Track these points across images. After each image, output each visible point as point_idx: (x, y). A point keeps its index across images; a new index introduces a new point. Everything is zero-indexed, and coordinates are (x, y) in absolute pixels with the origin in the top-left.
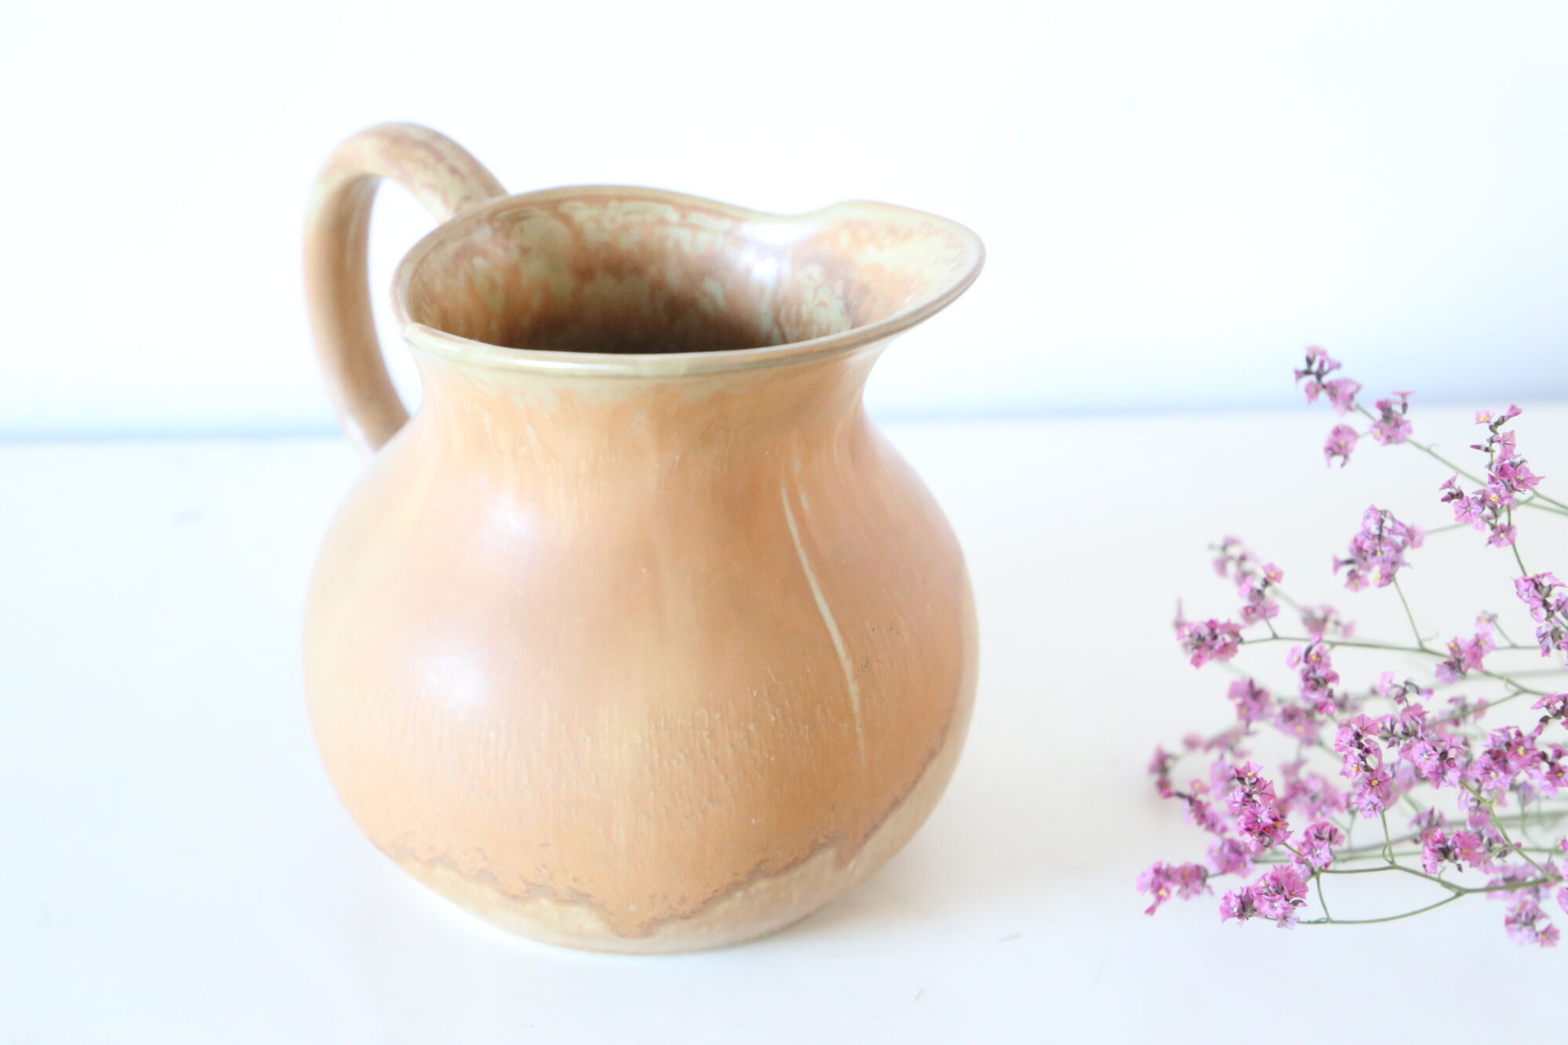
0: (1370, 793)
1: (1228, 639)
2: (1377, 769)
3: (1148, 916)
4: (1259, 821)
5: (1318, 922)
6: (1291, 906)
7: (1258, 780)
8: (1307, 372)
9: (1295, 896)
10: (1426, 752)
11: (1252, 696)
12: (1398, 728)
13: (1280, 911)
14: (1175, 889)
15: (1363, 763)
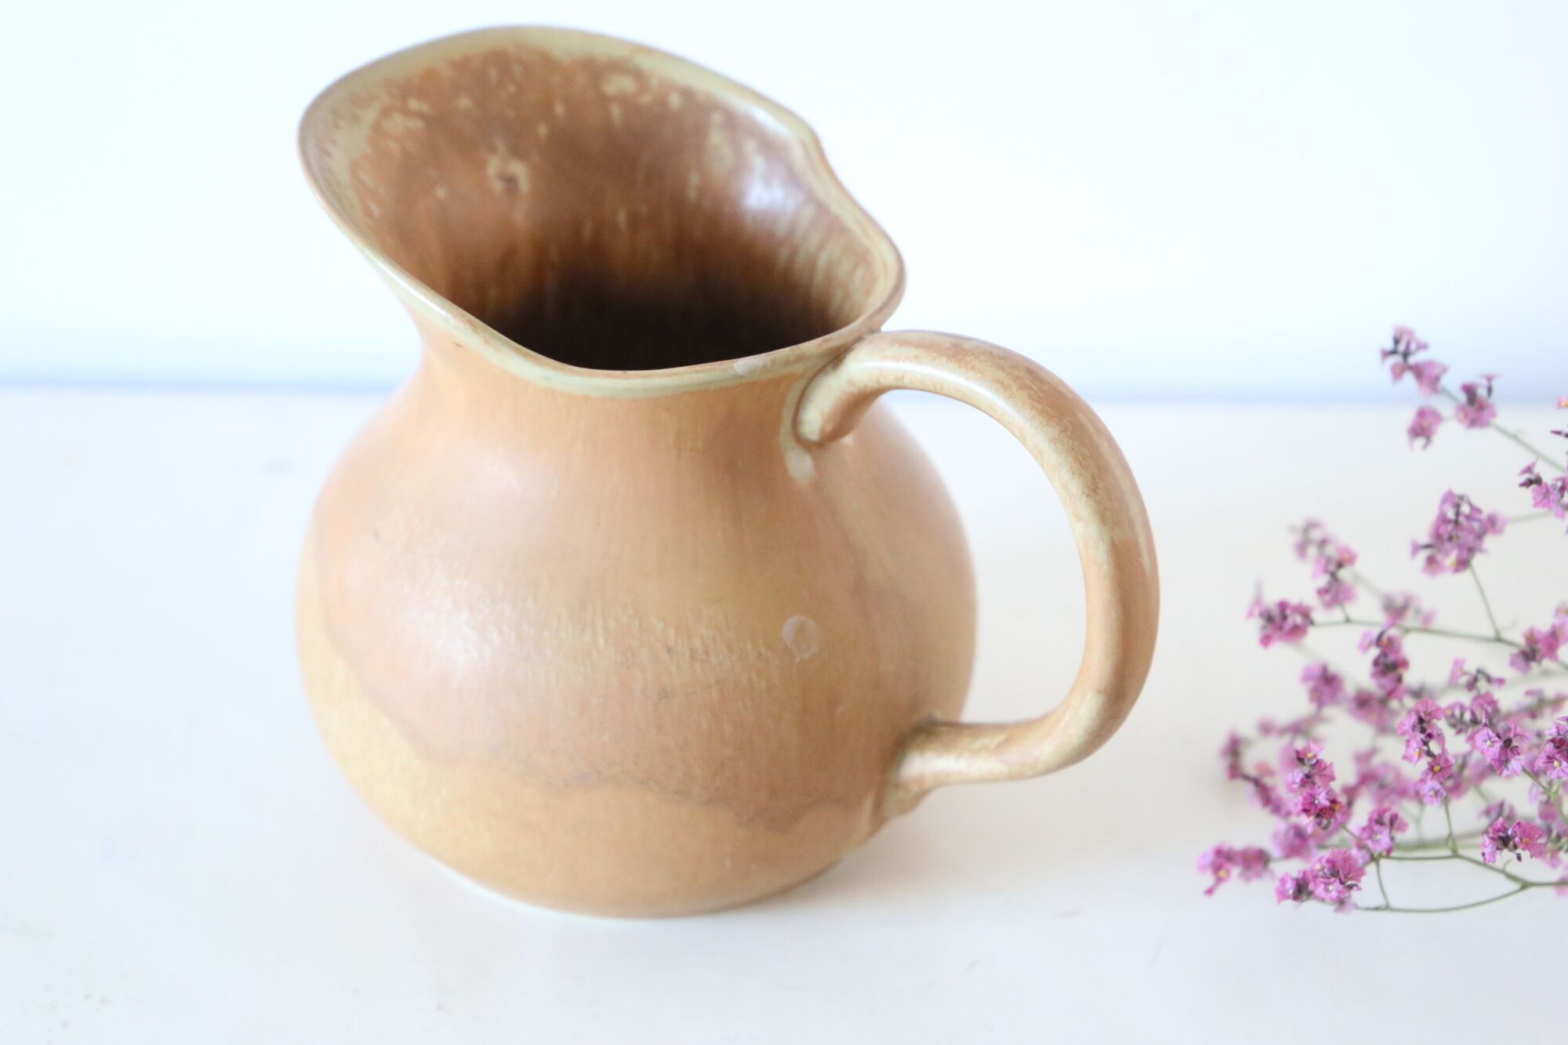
0: (1432, 778)
1: (1299, 619)
2: (1440, 755)
3: (1207, 899)
4: (1316, 802)
5: (1377, 909)
6: (1346, 890)
7: (1318, 762)
8: (1394, 352)
9: (1351, 879)
10: (1490, 738)
11: (1325, 684)
12: (1467, 716)
13: (1334, 894)
14: (1236, 871)
15: (1425, 748)
